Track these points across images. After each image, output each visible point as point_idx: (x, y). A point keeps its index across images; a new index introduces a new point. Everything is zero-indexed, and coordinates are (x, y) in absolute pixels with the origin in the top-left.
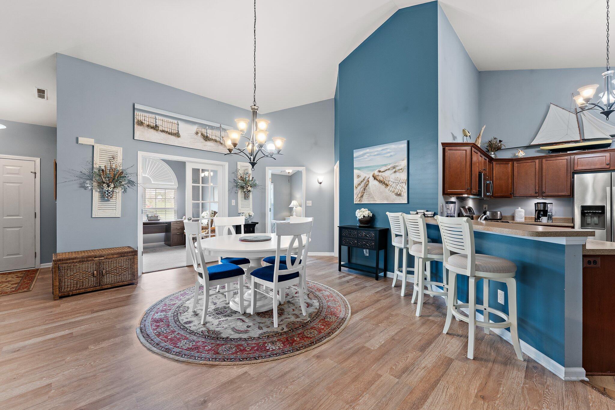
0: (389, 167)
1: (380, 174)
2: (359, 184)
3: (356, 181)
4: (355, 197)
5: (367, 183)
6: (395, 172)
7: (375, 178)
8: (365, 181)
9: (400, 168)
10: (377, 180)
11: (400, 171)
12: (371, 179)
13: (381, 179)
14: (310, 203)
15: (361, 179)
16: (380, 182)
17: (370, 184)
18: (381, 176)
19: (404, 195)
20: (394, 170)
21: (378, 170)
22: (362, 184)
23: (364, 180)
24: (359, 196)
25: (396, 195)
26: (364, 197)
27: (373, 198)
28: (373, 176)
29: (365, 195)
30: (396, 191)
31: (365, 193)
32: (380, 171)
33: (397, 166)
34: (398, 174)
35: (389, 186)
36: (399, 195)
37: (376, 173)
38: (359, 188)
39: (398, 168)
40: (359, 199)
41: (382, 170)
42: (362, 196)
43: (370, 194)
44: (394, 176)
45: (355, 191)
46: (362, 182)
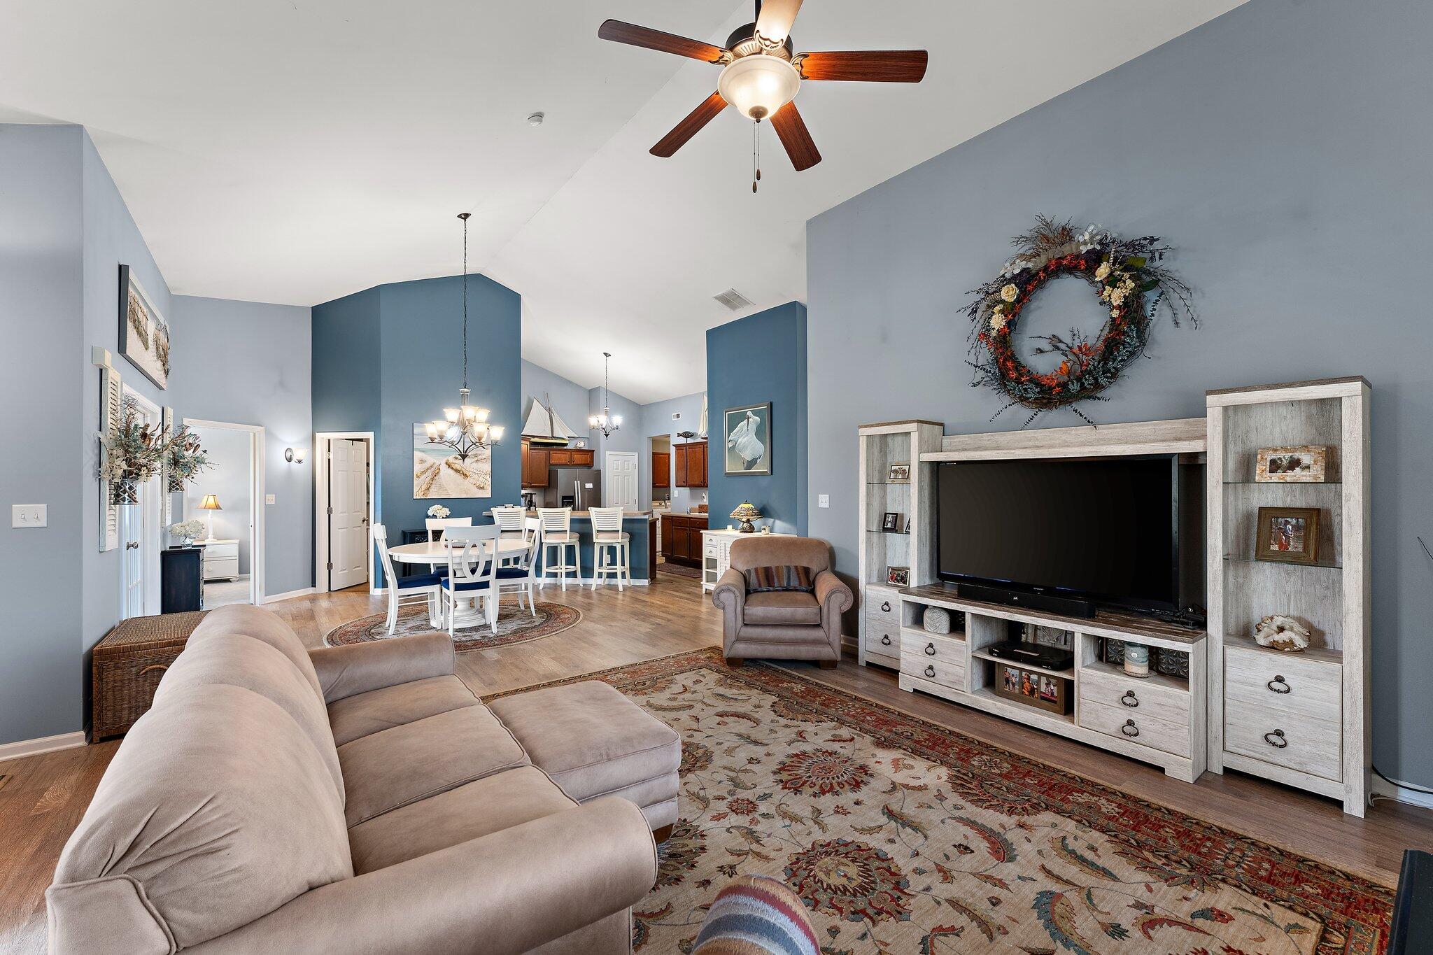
1: (457, 461)
2: (424, 472)
3: (417, 468)
4: (415, 490)
5: (436, 472)
6: (477, 461)
7: (449, 465)
8: (433, 469)
9: (483, 457)
10: (452, 468)
11: (483, 460)
12: (444, 468)
13: (459, 468)
14: (271, 499)
15: (427, 465)
16: (457, 471)
17: (441, 473)
18: (458, 464)
19: (488, 488)
20: (476, 459)
21: (454, 456)
22: (429, 473)
23: (432, 466)
24: (424, 487)
25: (477, 488)
26: (431, 490)
27: (446, 490)
28: (446, 463)
29: (433, 486)
30: (478, 483)
31: (433, 485)
32: (456, 458)
33: (480, 455)
34: (480, 465)
35: (469, 477)
36: (483, 488)
37: (451, 459)
38: (423, 477)
39: (480, 457)
40: (424, 494)
42: (428, 489)
43: (441, 487)
44: (475, 464)
45: (415, 482)
46: (428, 469)
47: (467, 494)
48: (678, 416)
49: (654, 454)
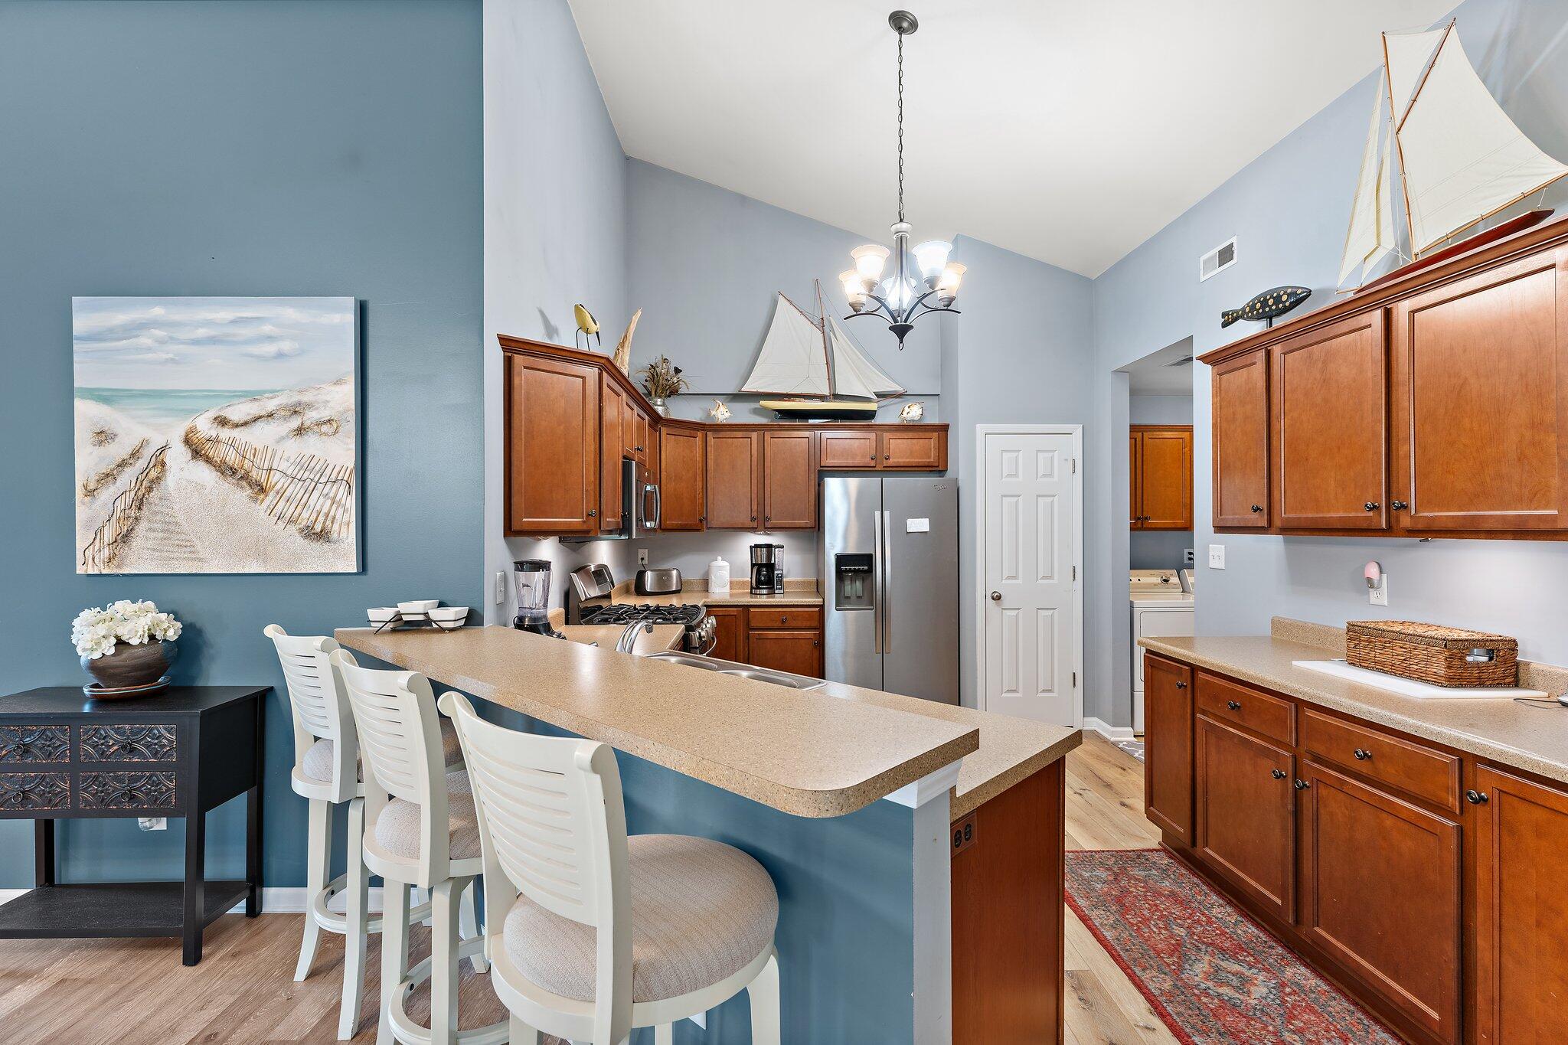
0: (271, 405)
1: (225, 433)
2: (108, 477)
3: (87, 461)
4: (82, 541)
5: (153, 474)
6: (300, 431)
7: (197, 450)
8: (141, 464)
9: (325, 415)
10: (208, 460)
11: (324, 428)
12: (178, 456)
13: (232, 458)
15: (118, 450)
16: (226, 470)
17: (171, 480)
18: (230, 445)
19: (343, 535)
20: (295, 422)
21: (212, 414)
22: (128, 480)
23: (135, 455)
24: (109, 535)
25: (307, 536)
26: (137, 542)
27: (187, 546)
28: (187, 441)
29: (141, 528)
30: (306, 517)
31: (143, 526)
32: (222, 422)
33: (310, 406)
34: (312, 445)
35: (272, 494)
36: (322, 536)
37: (205, 426)
38: (107, 494)
39: (311, 416)
40: (106, 552)
41: (236, 413)
42: (125, 538)
43: (170, 529)
44: (294, 448)
45: (82, 513)
46: (122, 464)
47: (263, 556)
48: (1226, 255)
49: (1134, 428)
